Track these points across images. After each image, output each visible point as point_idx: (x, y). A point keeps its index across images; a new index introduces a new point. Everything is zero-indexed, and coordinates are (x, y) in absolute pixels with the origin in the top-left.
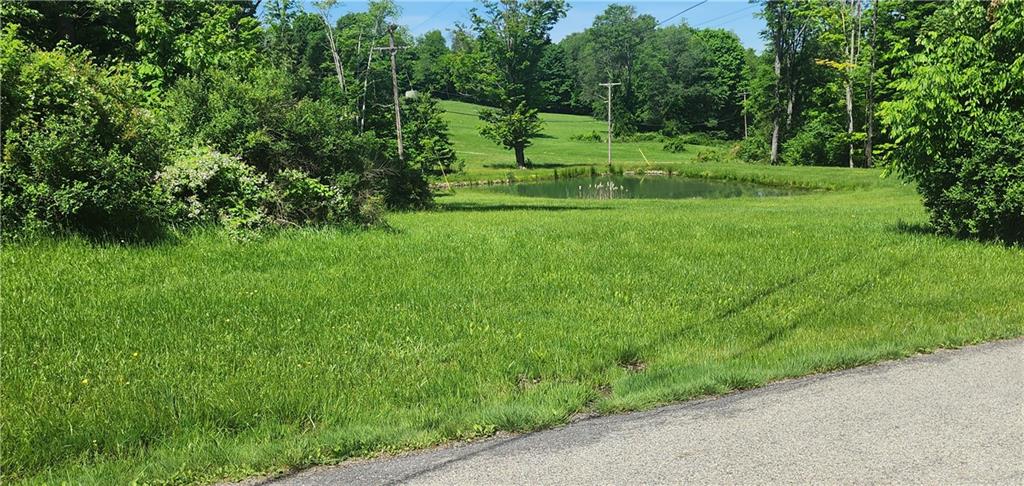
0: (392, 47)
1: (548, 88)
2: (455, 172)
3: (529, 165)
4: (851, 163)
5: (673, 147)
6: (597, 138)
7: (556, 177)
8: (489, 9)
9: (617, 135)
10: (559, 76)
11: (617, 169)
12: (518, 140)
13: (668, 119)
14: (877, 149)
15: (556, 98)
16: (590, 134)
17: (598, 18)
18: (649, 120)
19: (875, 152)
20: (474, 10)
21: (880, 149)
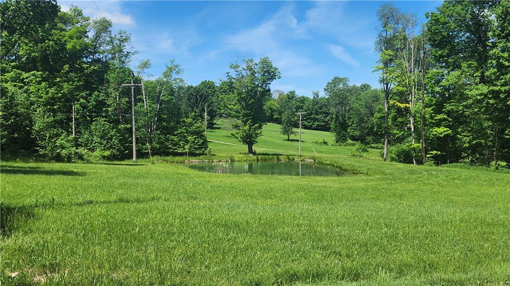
0: (132, 84)
1: (319, 119)
2: (206, 155)
3: (254, 154)
4: (414, 161)
5: (361, 149)
6: (325, 143)
7: (258, 160)
8: (237, 73)
9: (337, 142)
10: (325, 113)
11: (291, 157)
12: (249, 140)
13: (368, 136)
14: (428, 154)
15: (323, 124)
16: (322, 141)
17: (328, 83)
18: (360, 136)
19: (428, 156)
20: (228, 73)
21: (430, 154)
